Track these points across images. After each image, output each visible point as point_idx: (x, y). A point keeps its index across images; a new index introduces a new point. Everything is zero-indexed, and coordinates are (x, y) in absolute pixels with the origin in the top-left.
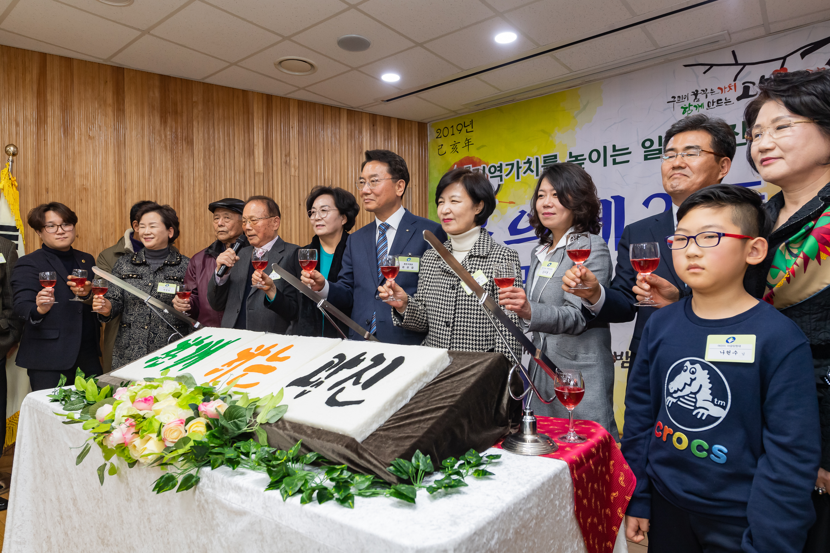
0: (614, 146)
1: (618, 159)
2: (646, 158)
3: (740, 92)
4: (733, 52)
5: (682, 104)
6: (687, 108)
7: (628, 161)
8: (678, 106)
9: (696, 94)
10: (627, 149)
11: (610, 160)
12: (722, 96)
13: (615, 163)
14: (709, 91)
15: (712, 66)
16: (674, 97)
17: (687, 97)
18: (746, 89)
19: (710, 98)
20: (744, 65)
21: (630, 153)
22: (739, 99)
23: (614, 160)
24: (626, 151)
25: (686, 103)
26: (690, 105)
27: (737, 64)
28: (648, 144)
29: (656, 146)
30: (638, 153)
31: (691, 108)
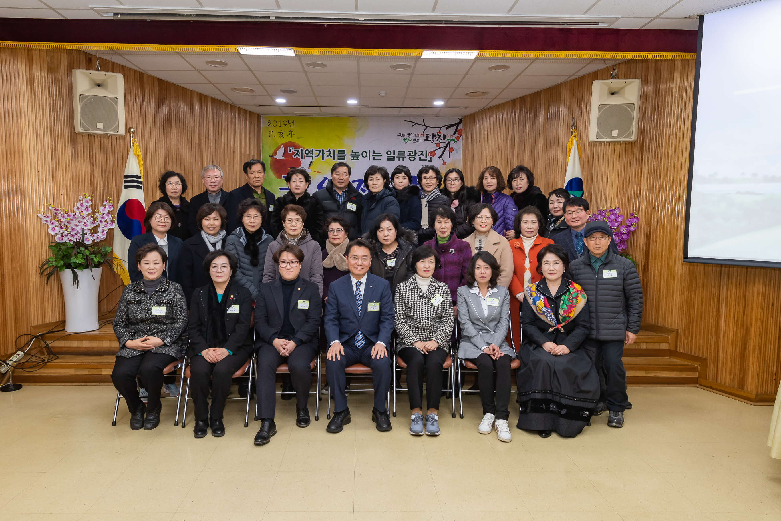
0: (374, 151)
1: (376, 158)
2: (388, 160)
3: (425, 138)
4: (423, 120)
5: (404, 138)
6: (405, 140)
7: (380, 160)
8: (402, 138)
9: (409, 134)
10: (380, 153)
11: (372, 158)
12: (419, 138)
13: (374, 159)
14: (414, 134)
15: (416, 123)
16: (400, 134)
17: (405, 135)
18: (427, 137)
19: (415, 138)
20: (427, 127)
21: (381, 156)
22: (425, 140)
23: (374, 158)
24: (379, 155)
25: (405, 138)
26: (407, 139)
27: (424, 125)
28: (389, 153)
29: (392, 155)
30: (385, 157)
31: (407, 140)
